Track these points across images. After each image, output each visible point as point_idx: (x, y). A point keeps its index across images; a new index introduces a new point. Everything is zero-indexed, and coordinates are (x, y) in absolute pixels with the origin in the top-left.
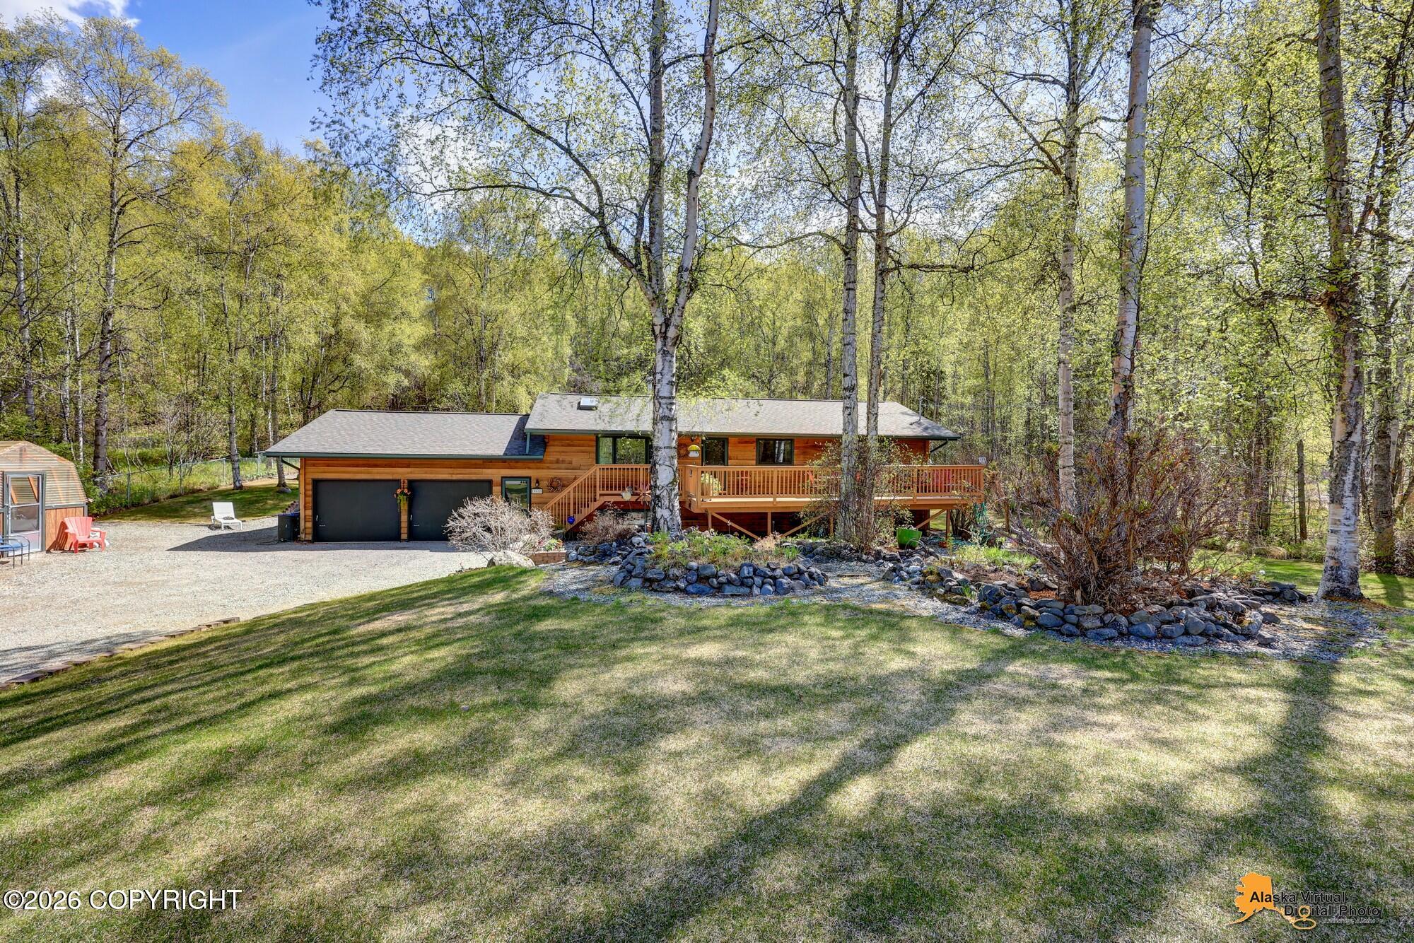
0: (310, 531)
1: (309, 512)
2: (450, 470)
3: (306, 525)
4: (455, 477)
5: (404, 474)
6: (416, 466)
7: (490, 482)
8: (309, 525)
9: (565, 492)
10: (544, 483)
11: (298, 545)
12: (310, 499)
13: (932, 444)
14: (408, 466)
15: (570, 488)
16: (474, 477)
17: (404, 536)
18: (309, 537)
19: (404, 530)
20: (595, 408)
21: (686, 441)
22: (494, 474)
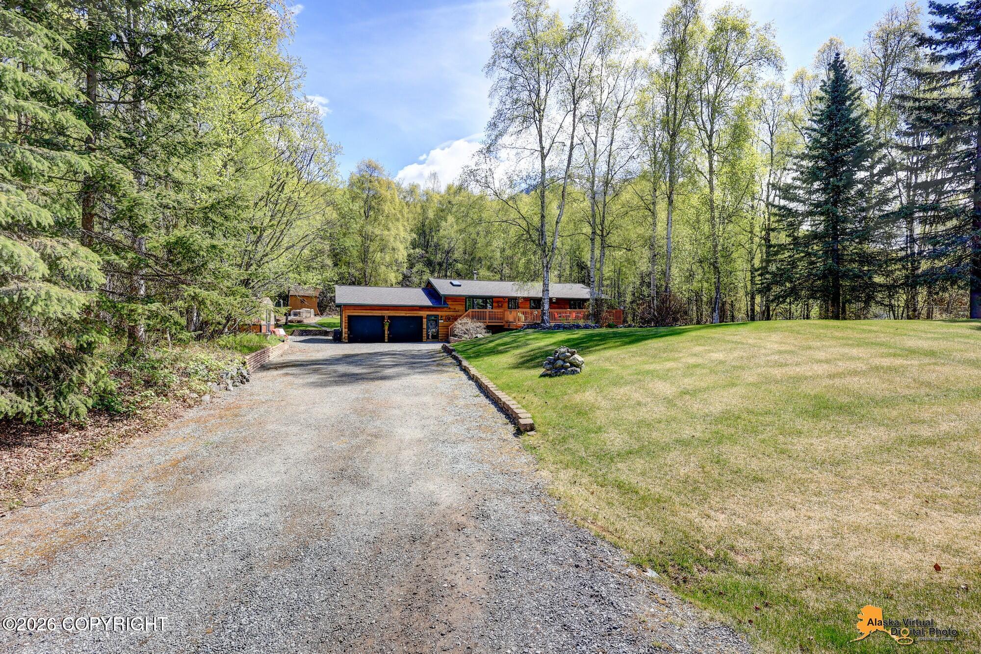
1: (347, 330)
2: (406, 312)
3: (345, 335)
4: (407, 315)
6: (391, 310)
7: (421, 318)
8: (347, 335)
10: (443, 318)
11: (342, 342)
12: (347, 325)
14: (388, 310)
16: (415, 315)
17: (386, 340)
18: (346, 340)
19: (386, 338)
20: (460, 286)
21: (501, 300)
22: (423, 314)
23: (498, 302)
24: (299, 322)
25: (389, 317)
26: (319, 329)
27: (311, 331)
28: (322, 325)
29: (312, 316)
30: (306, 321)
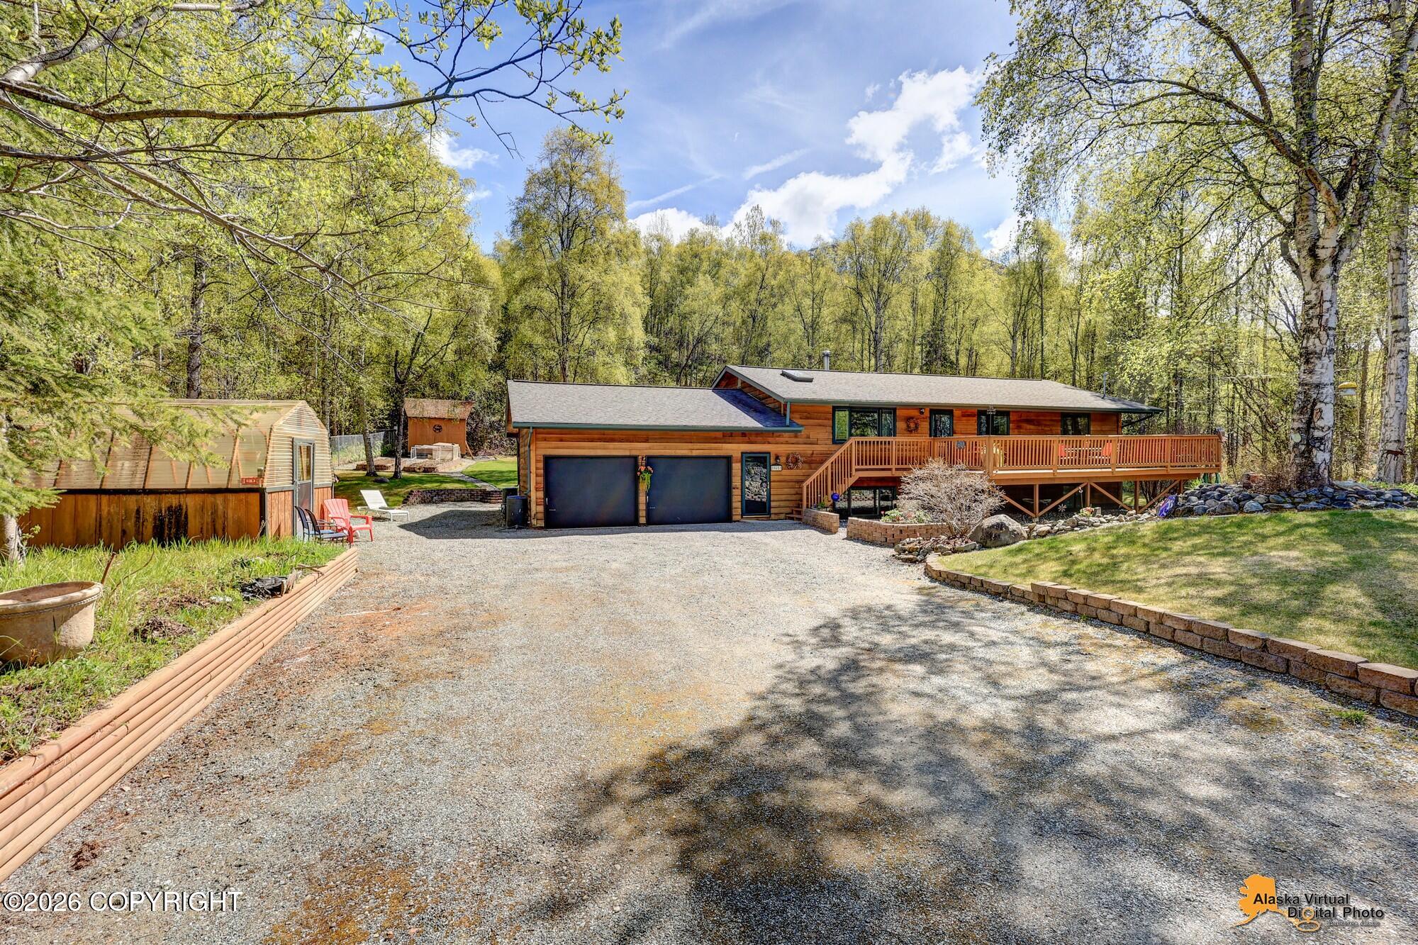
0: (541, 516)
1: (541, 494)
2: (690, 445)
3: (536, 509)
4: (695, 453)
5: (642, 449)
6: (656, 440)
7: (728, 459)
8: (541, 508)
9: (822, 468)
10: (783, 460)
11: (529, 532)
12: (541, 479)
13: (1124, 417)
14: (646, 441)
15: (828, 464)
16: (714, 453)
17: (643, 520)
18: (542, 524)
19: (642, 513)
20: (810, 380)
21: (915, 413)
22: (734, 449)
23: (908, 419)
24: (426, 470)
25: (650, 460)
26: (470, 486)
27: (451, 492)
28: (475, 477)
29: (457, 457)
30: (442, 469)
